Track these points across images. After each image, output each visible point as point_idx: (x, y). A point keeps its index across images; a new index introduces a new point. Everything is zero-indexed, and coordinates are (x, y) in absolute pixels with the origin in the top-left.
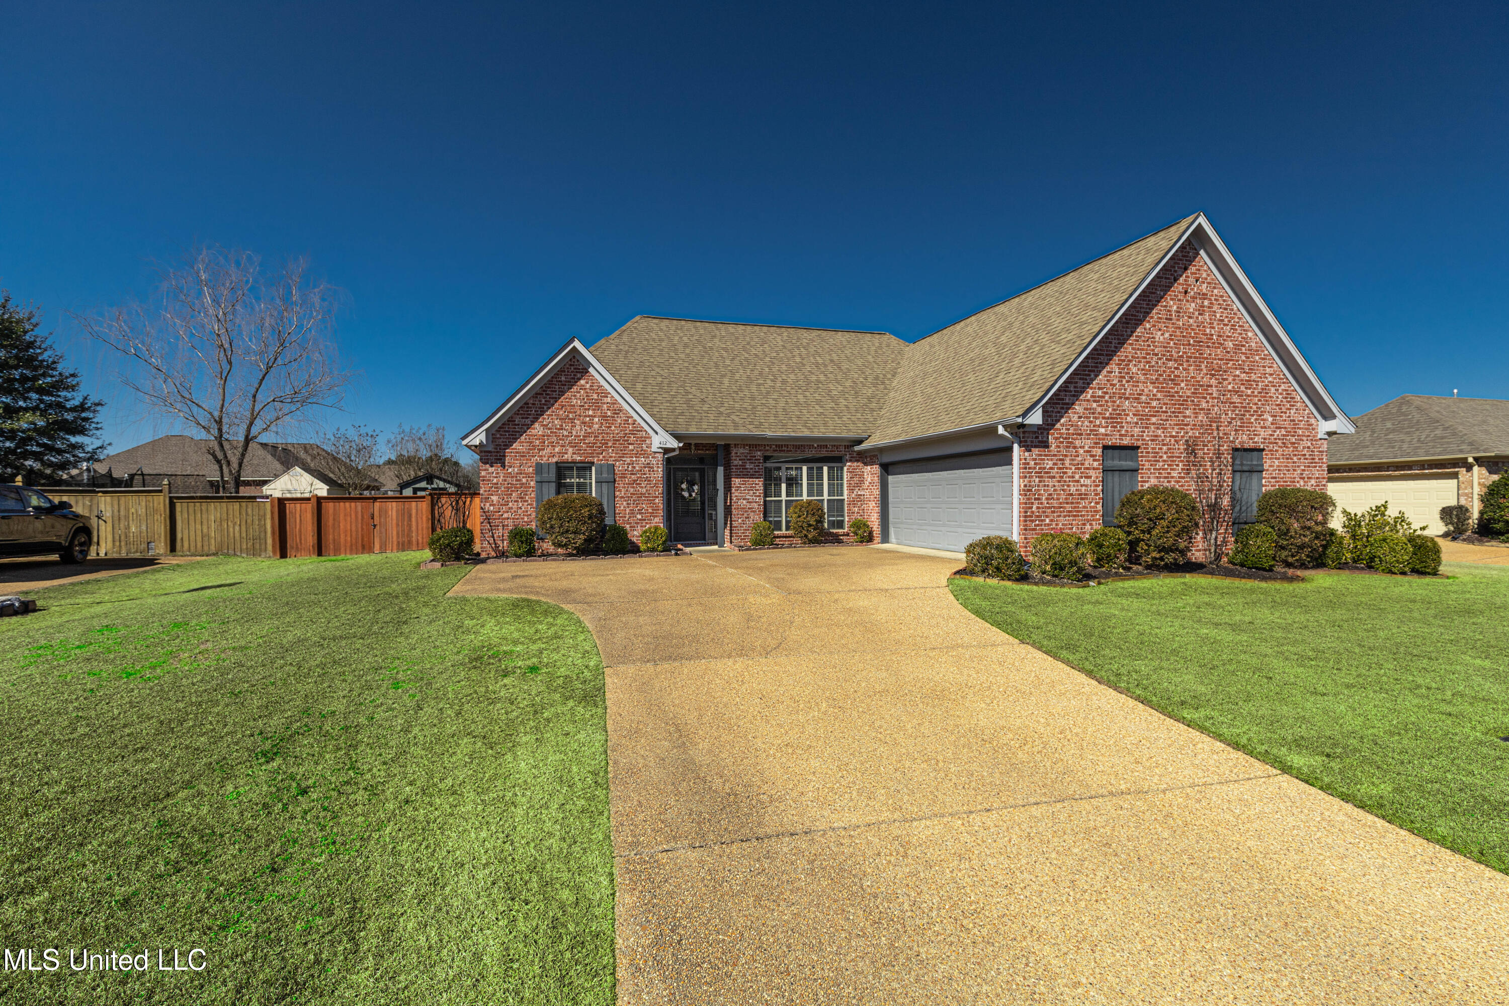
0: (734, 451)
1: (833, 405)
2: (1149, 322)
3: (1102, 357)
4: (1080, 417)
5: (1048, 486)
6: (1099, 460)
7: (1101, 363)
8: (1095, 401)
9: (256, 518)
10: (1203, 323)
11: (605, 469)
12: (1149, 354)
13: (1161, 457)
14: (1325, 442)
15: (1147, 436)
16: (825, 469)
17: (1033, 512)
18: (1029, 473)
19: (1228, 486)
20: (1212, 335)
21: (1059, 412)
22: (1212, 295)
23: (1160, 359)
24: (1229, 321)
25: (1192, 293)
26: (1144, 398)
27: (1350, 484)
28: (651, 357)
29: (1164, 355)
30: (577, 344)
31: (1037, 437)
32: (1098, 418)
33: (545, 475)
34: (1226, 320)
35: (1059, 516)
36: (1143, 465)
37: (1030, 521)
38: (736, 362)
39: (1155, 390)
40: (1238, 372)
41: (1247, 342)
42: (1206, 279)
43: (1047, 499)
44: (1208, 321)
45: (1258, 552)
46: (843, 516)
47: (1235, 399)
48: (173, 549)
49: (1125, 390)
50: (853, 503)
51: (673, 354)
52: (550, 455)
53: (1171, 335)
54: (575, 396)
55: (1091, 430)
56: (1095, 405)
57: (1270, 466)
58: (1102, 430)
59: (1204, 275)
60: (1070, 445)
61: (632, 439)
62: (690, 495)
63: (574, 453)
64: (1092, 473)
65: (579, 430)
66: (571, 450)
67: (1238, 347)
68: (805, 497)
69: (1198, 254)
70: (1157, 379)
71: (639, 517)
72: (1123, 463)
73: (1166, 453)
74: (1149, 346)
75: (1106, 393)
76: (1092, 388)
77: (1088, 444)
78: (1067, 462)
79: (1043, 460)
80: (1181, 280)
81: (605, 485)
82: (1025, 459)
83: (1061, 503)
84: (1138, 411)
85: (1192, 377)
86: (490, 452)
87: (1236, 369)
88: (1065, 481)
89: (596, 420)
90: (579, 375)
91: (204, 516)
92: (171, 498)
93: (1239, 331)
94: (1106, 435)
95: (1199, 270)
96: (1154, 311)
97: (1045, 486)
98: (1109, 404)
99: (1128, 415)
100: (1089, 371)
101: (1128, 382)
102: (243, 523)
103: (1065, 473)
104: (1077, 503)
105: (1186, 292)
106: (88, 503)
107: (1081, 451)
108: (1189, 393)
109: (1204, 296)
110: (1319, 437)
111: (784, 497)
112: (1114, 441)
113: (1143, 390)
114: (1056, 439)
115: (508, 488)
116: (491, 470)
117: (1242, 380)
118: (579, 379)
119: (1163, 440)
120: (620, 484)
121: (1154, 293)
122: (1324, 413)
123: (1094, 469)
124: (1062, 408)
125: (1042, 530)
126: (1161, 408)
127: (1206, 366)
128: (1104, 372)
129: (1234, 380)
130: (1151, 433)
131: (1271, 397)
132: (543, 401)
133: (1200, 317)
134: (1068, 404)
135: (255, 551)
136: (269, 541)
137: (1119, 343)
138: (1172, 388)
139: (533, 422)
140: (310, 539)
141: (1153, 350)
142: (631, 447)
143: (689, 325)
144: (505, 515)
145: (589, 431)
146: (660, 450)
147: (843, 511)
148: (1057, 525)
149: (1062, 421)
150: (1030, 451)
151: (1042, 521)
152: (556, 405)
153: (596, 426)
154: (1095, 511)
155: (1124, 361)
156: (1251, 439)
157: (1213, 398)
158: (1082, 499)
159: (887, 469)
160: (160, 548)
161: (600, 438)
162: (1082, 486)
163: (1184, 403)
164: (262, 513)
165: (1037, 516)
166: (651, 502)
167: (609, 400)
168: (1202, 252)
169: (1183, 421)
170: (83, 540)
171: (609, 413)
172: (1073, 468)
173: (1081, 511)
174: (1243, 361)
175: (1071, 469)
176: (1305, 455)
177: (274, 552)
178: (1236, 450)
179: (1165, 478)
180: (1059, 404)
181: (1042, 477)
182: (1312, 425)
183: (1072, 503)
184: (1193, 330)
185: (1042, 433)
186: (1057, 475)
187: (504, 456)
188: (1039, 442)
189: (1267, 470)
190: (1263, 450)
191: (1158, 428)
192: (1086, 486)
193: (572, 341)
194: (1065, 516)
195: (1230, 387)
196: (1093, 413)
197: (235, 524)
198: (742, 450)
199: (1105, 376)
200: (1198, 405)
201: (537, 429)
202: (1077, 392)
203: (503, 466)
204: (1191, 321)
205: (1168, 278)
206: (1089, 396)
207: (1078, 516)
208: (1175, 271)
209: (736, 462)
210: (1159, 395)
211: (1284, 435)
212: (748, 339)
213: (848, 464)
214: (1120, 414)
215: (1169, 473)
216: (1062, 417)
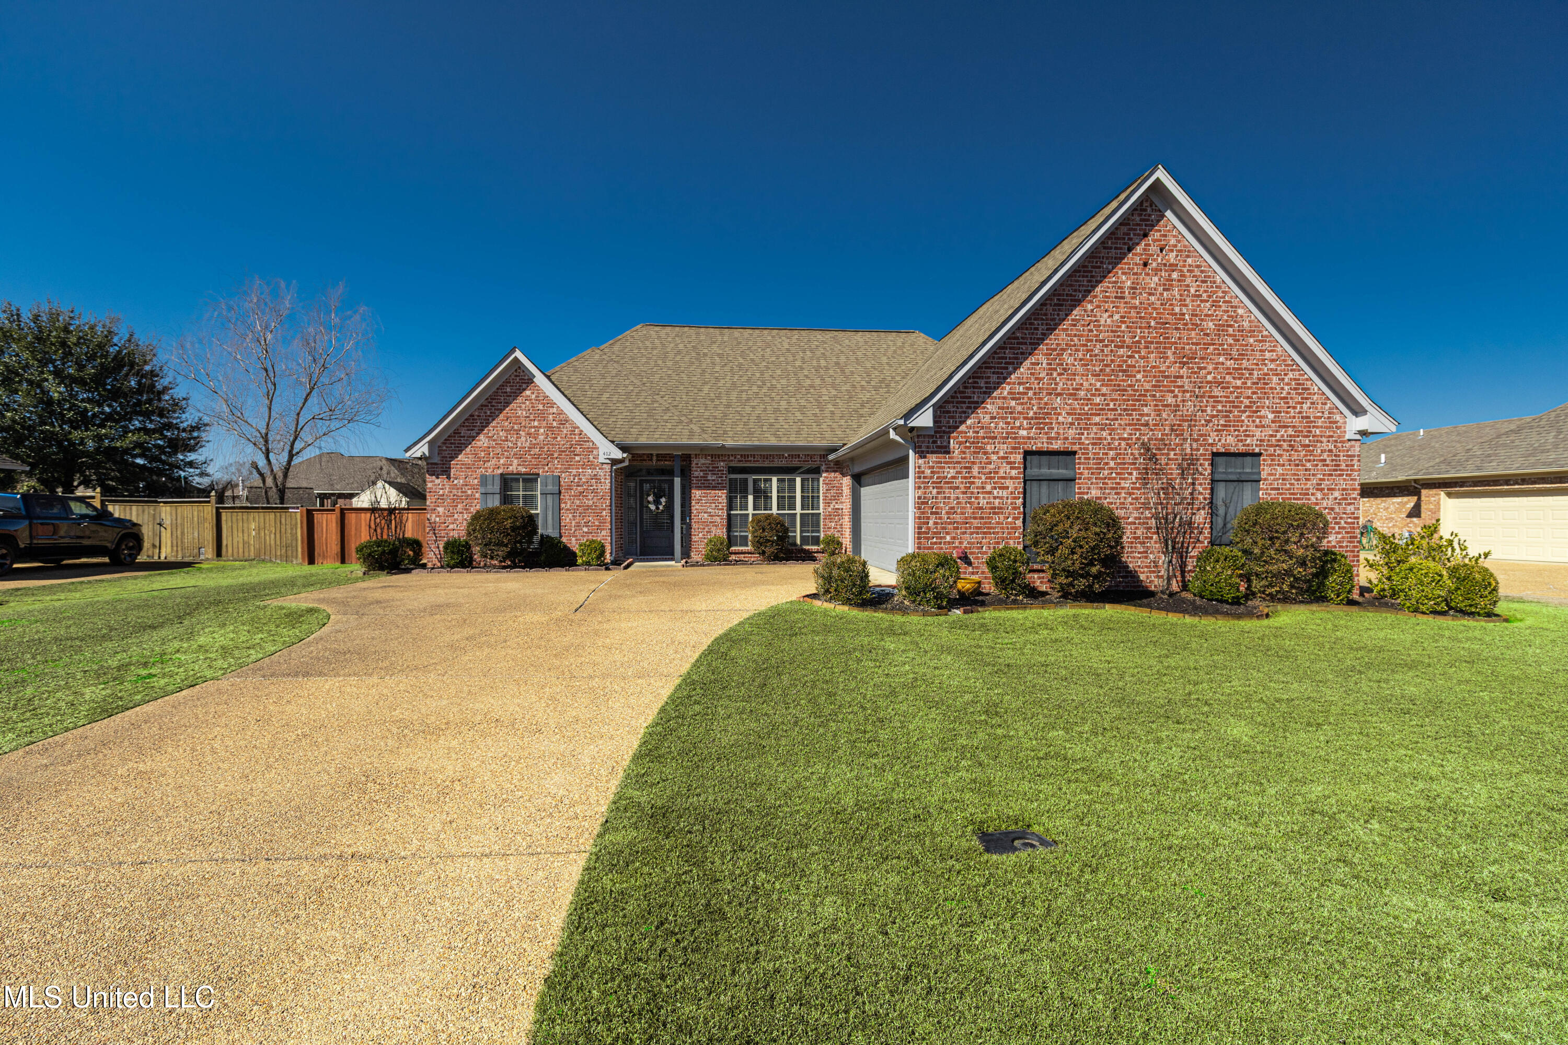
0: (694, 461)
1: (817, 411)
2: (1091, 302)
3: (1024, 347)
4: (992, 418)
5: (949, 498)
6: (1019, 468)
7: (1022, 353)
8: (1013, 399)
9: (288, 527)
10: (1169, 300)
11: (550, 481)
12: (1091, 341)
13: (1107, 464)
14: (1358, 444)
15: (1087, 438)
16: (798, 480)
17: (929, 528)
18: (923, 483)
19: (1205, 499)
20: (1184, 314)
21: (965, 412)
22: (1184, 266)
23: (1106, 346)
24: (1209, 297)
25: (1154, 265)
26: (1082, 393)
27: (1525, 499)
28: (636, 365)
29: (1112, 341)
30: (518, 354)
31: (934, 442)
32: (1019, 418)
33: (489, 487)
34: (1205, 295)
35: (965, 533)
36: (1081, 474)
37: (925, 538)
38: (727, 368)
39: (1099, 384)
40: (1222, 359)
41: (1235, 322)
42: (1176, 246)
43: (947, 513)
44: (1178, 297)
45: (1217, 580)
46: (819, 531)
47: (1217, 392)
48: (219, 554)
49: (1056, 384)
50: (829, 517)
51: (660, 362)
52: (495, 467)
53: (1122, 317)
54: (520, 407)
55: (1007, 433)
56: (1013, 403)
57: (1270, 474)
58: (1023, 433)
59: (1173, 241)
60: (980, 450)
61: (578, 450)
62: (657, 508)
63: (519, 465)
64: (1009, 483)
65: (524, 441)
66: (516, 461)
67: (1221, 328)
68: (775, 511)
69: (1163, 216)
70: (1101, 370)
71: (585, 529)
72: (1053, 471)
73: (1113, 459)
74: (1091, 331)
75: (1031, 389)
76: (1009, 384)
77: (1003, 449)
78: (975, 471)
79: (944, 467)
80: (1139, 249)
81: (549, 497)
82: (919, 467)
83: (966, 518)
84: (1074, 409)
85: (1154, 367)
86: (436, 464)
87: (1219, 354)
88: (972, 493)
89: (542, 430)
90: (524, 386)
91: (245, 525)
92: (217, 509)
93: (1223, 308)
94: (1029, 438)
95: (1165, 236)
96: (1098, 289)
97: (945, 498)
98: (1034, 402)
99: (1059, 414)
100: (1006, 363)
101: (1059, 374)
102: (278, 532)
103: (973, 483)
104: (989, 518)
105: (1145, 264)
106: (152, 512)
107: (994, 457)
108: (1147, 386)
109: (1173, 267)
110: (1347, 437)
111: (750, 511)
112: (1039, 445)
113: (1082, 385)
114: (960, 443)
115: (454, 500)
116: (437, 481)
117: (1228, 368)
118: (524, 390)
119: (1109, 444)
120: (565, 496)
121: (1099, 267)
122: (1354, 407)
123: (1011, 478)
124: (969, 408)
125: (942, 548)
126: (1108, 405)
127: (1174, 353)
128: (1027, 363)
129: (1216, 368)
130: (1092, 436)
131: (1271, 388)
132: (488, 413)
133: (1165, 294)
134: (977, 402)
135: (287, 559)
136: (300, 550)
137: (1047, 329)
138: (1123, 381)
139: (478, 434)
140: (335, 547)
141: (1097, 336)
142: (577, 458)
143: (692, 331)
144: (451, 527)
145: (534, 442)
146: (608, 461)
147: (818, 525)
148: (960, 543)
149: (969, 422)
150: (925, 457)
151: (941, 538)
152: (501, 416)
153: (541, 437)
154: (1012, 528)
155: (1055, 350)
156: (1242, 441)
157: (1184, 392)
158: (994, 513)
159: (858, 480)
160: (209, 552)
161: (546, 449)
162: (995, 498)
163: (1141, 398)
164: (294, 522)
165: (935, 533)
166: (598, 515)
167: (555, 410)
168: (1169, 214)
169: (1138, 420)
170: (131, 544)
171: (555, 424)
172: (983, 477)
173: (994, 528)
174: (1231, 345)
175: (980, 478)
176: (1325, 460)
177: (303, 558)
178: (1215, 455)
179: (1112, 488)
180: (964, 403)
181: (941, 487)
182: (1336, 422)
183: (982, 518)
184: (1155, 309)
185: (941, 437)
186: (961, 486)
187: (450, 468)
188: (938, 447)
189: (1265, 480)
190: (1260, 454)
191: (1103, 429)
192: (1001, 498)
193: (513, 351)
194: (972, 533)
195: (1209, 378)
196: (1011, 413)
197: (271, 532)
198: (703, 461)
199: (1029, 369)
200: (1161, 401)
201: (482, 441)
202: (990, 388)
203: (449, 477)
204: (1152, 298)
205: (1121, 249)
206: (1005, 393)
207: (990, 533)
208: (1130, 239)
209: (697, 473)
210: (1104, 390)
211: (1291, 436)
212: (750, 343)
213: (824, 475)
214: (1047, 414)
215: (1119, 484)
216: (968, 417)
